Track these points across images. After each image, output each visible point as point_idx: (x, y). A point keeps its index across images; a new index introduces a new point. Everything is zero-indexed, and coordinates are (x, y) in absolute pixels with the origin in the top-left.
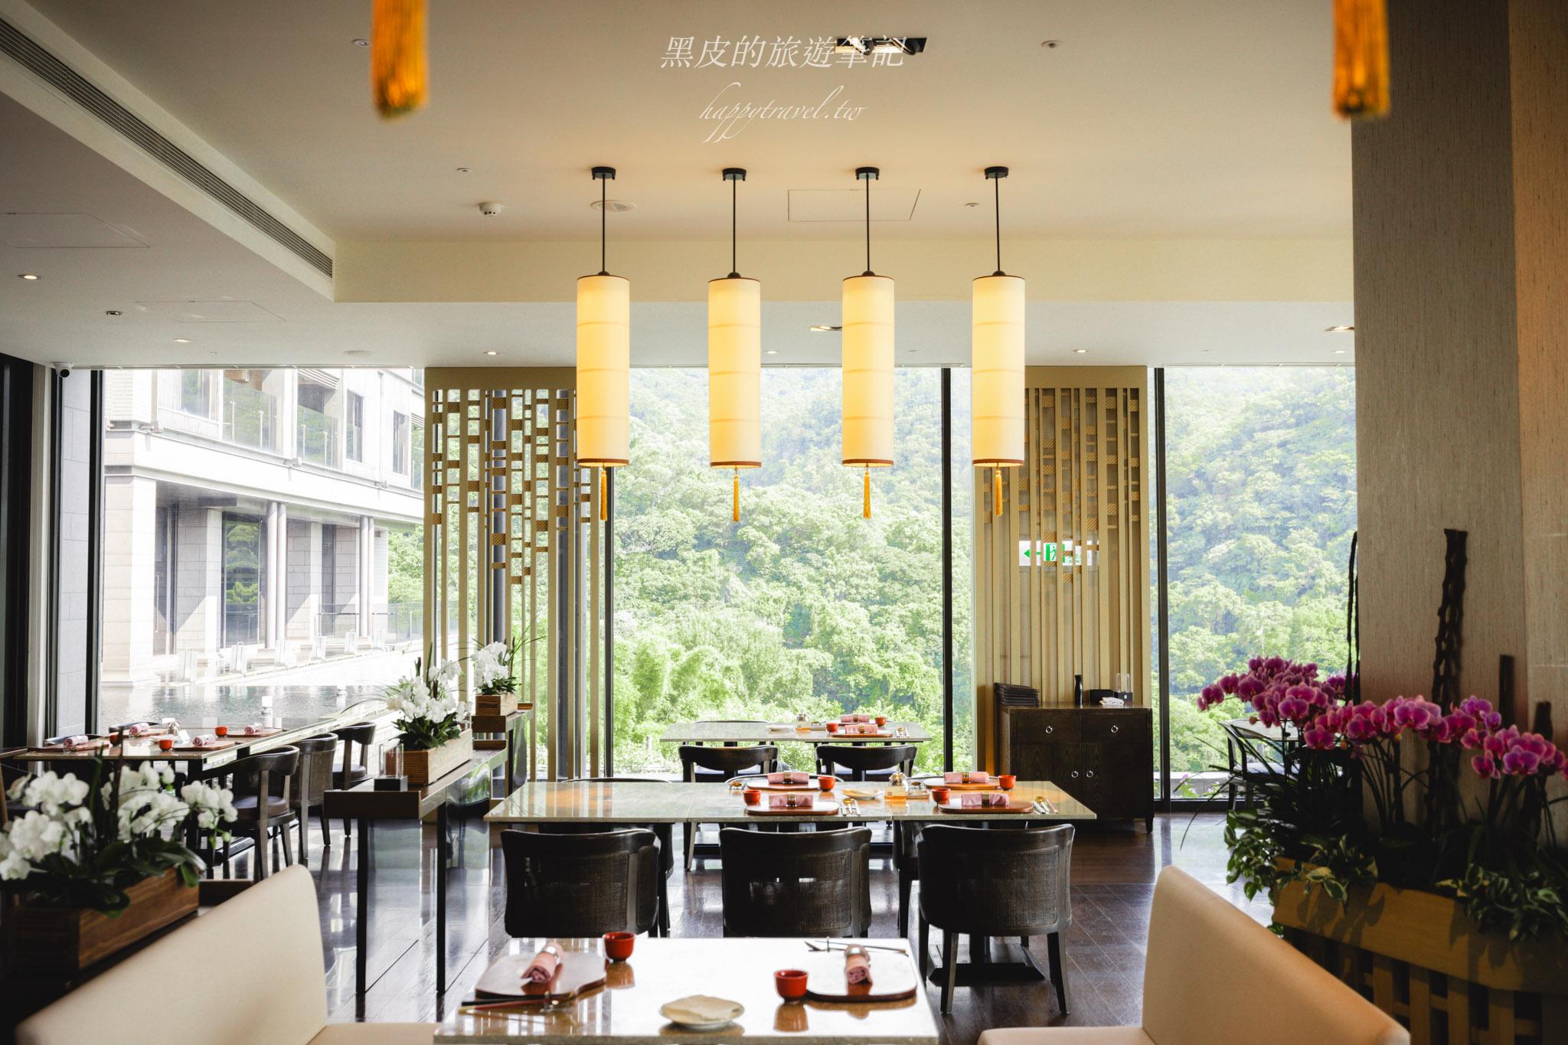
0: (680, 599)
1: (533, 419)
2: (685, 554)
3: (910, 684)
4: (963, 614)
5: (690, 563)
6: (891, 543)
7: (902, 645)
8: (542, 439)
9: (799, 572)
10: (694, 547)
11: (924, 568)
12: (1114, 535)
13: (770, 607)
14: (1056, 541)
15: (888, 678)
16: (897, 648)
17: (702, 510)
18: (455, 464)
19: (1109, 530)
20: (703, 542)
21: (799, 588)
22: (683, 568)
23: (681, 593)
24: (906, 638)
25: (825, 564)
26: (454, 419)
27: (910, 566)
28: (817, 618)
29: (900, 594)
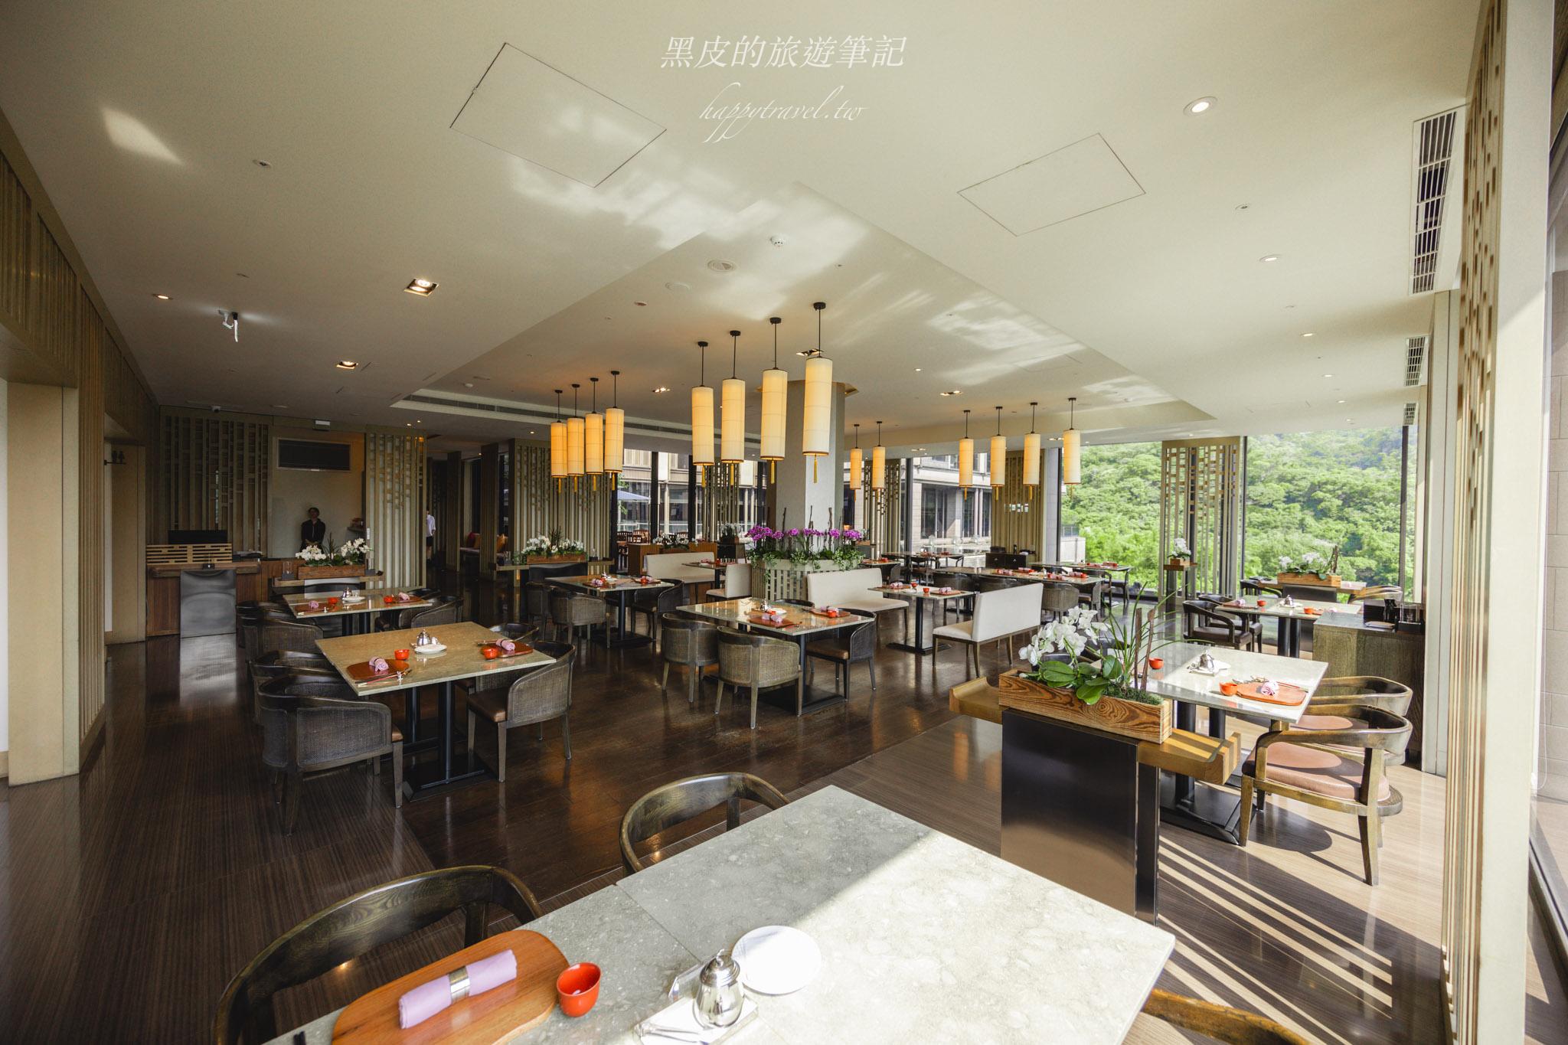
0: (1272, 528)
1: (1209, 458)
2: (1278, 506)
5: (1280, 510)
8: (1213, 465)
9: (1356, 515)
10: (1284, 502)
13: (1333, 534)
17: (1291, 483)
18: (1175, 476)
20: (1290, 499)
21: (1356, 524)
22: (1276, 512)
23: (1273, 525)
25: (1377, 512)
26: (1174, 459)
28: (1366, 541)
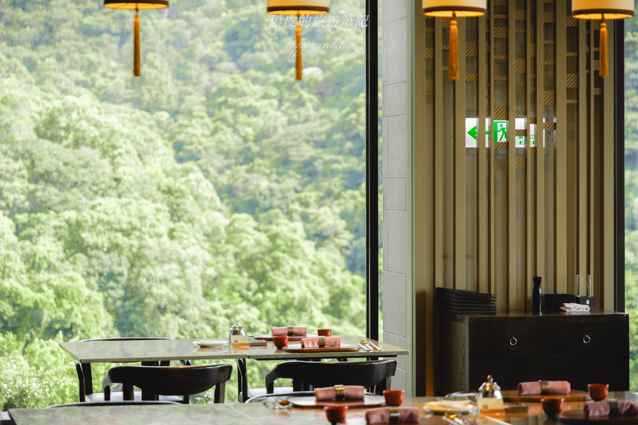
3: (68, 312)
4: (134, 223)
6: (41, 135)
7: (58, 264)
11: (85, 167)
12: (573, 110)
14: (507, 119)
15: (41, 306)
16: (51, 268)
19: (568, 105)
24: (62, 255)
27: (66, 164)
29: (56, 200)
